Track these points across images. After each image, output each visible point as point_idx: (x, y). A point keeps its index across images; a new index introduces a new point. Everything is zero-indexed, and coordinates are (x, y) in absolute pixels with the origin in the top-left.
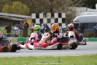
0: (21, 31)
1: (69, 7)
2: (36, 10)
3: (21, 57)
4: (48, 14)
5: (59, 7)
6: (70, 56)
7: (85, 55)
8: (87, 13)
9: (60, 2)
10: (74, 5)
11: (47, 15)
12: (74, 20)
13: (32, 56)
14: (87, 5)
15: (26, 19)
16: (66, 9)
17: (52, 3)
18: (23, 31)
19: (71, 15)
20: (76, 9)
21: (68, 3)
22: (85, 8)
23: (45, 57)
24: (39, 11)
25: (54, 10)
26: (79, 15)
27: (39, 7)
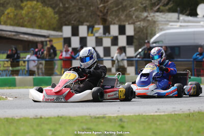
0: (41, 63)
1: (141, 11)
2: (73, 18)
3: (41, 118)
4: (96, 26)
5: (121, 13)
6: (144, 115)
7: (176, 113)
8: (179, 24)
9: (121, 3)
10: (152, 9)
11: (95, 29)
12: (152, 40)
13: (63, 115)
14: (178, 9)
15: (51, 38)
16: (134, 17)
17: (106, 4)
18: (46, 64)
19: (146, 30)
20: (156, 17)
21: (140, 5)
22: (175, 15)
23: (91, 117)
24: (79, 21)
25: (109, 19)
26: (161, 30)
27: (77, 12)
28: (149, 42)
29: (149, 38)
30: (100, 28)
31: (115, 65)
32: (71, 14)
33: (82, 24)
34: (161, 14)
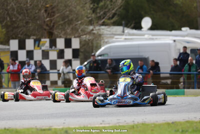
1: (86, 25)
2: (20, 32)
4: (43, 40)
7: (121, 124)
8: (124, 37)
9: (68, 16)
10: (97, 23)
11: (41, 43)
12: (98, 53)
13: (10, 128)
14: (123, 22)
16: (80, 30)
17: (52, 18)
19: (92, 43)
20: (102, 31)
21: (85, 18)
22: (120, 29)
23: (37, 129)
24: (26, 35)
25: (56, 32)
26: (107, 43)
27: (24, 26)
28: (94, 55)
29: (94, 51)
30: (46, 41)
31: (61, 78)
32: (17, 27)
33: (29, 38)
34: (107, 27)
